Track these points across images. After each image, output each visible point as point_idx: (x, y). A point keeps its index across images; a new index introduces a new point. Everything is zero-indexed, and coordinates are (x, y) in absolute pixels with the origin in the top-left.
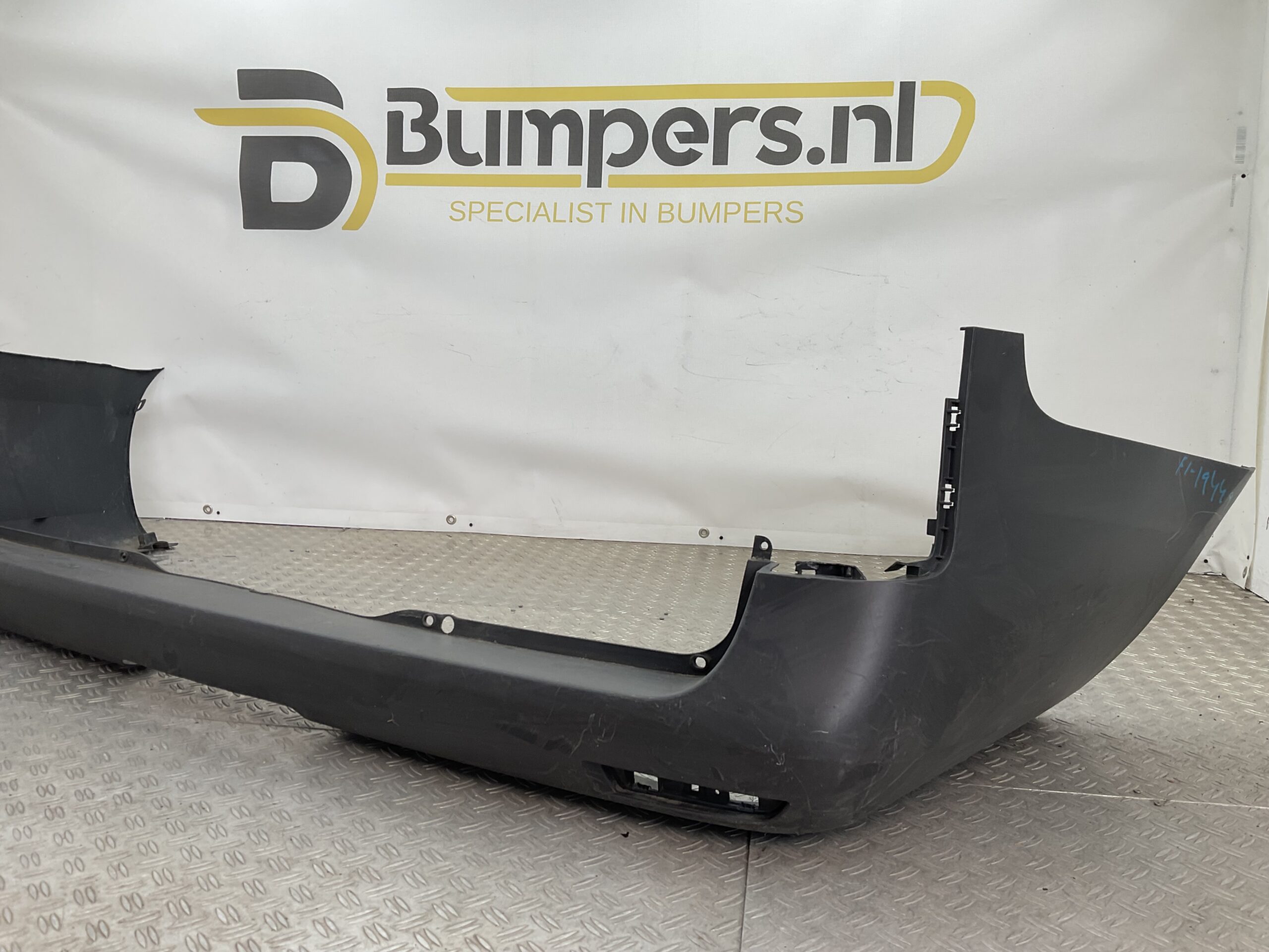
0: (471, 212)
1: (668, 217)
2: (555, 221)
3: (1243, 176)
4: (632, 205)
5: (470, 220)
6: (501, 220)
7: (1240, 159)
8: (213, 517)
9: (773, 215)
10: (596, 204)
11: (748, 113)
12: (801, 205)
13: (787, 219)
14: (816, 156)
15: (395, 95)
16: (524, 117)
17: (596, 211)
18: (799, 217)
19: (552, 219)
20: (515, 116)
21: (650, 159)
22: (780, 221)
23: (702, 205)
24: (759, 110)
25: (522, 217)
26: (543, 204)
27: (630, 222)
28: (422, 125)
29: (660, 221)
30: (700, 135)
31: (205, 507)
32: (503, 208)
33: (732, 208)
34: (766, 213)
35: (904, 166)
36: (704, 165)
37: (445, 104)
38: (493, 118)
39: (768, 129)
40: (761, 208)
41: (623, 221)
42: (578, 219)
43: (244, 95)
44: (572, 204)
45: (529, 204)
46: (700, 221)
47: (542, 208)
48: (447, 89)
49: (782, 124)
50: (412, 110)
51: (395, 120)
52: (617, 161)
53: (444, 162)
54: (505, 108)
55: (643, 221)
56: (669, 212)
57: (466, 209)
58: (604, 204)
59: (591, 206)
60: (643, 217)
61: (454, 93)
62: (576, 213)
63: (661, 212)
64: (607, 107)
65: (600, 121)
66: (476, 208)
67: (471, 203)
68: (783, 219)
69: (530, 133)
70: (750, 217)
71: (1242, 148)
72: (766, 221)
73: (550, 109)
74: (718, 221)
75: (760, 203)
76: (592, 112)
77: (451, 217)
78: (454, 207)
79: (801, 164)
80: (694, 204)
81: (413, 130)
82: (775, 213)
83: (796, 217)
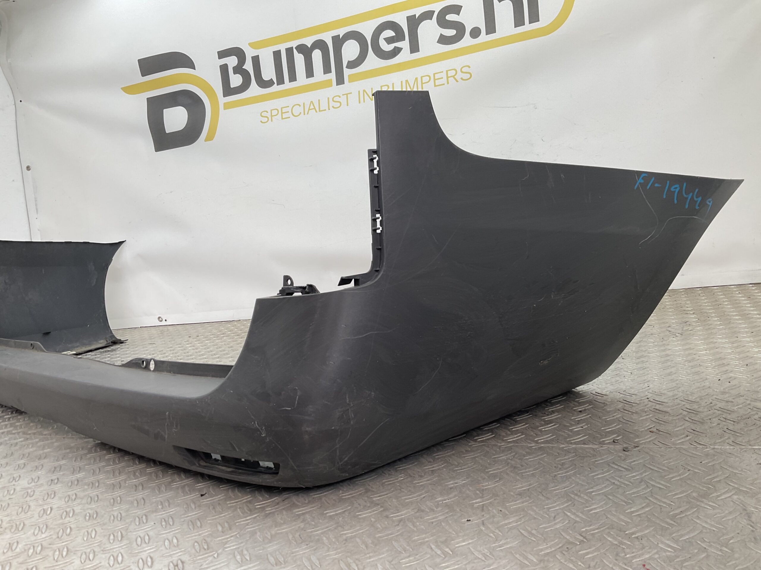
0: (272, 116)
2: (320, 111)
4: (364, 91)
5: (272, 121)
6: (289, 117)
8: (164, 323)
9: (452, 78)
10: (343, 95)
11: (428, 15)
12: (469, 67)
13: (462, 79)
14: (475, 33)
15: (222, 54)
16: (295, 50)
17: (343, 100)
18: (469, 75)
19: (318, 110)
20: (289, 51)
21: (372, 59)
22: (457, 81)
23: (407, 81)
24: (434, 11)
25: (301, 113)
26: (312, 102)
28: (239, 69)
30: (399, 36)
31: (159, 318)
32: (289, 109)
34: (448, 77)
35: (535, 25)
36: (405, 55)
37: (249, 53)
38: (277, 55)
39: (443, 23)
40: (444, 75)
41: (360, 103)
42: (333, 107)
43: (144, 73)
44: (328, 98)
45: (304, 103)
47: (312, 104)
48: (250, 44)
49: (450, 17)
50: (232, 61)
51: (224, 69)
52: (352, 65)
53: (254, 89)
54: (282, 48)
57: (269, 115)
58: (347, 94)
59: (340, 97)
61: (253, 45)
62: (332, 104)
64: (341, 32)
65: (338, 42)
67: (271, 110)
68: (459, 79)
69: (299, 59)
70: (437, 82)
72: (448, 83)
73: (308, 42)
75: (442, 72)
76: (333, 38)
77: (261, 121)
78: (262, 114)
79: (467, 40)
80: (402, 82)
81: (235, 73)
82: (453, 77)
83: (467, 76)
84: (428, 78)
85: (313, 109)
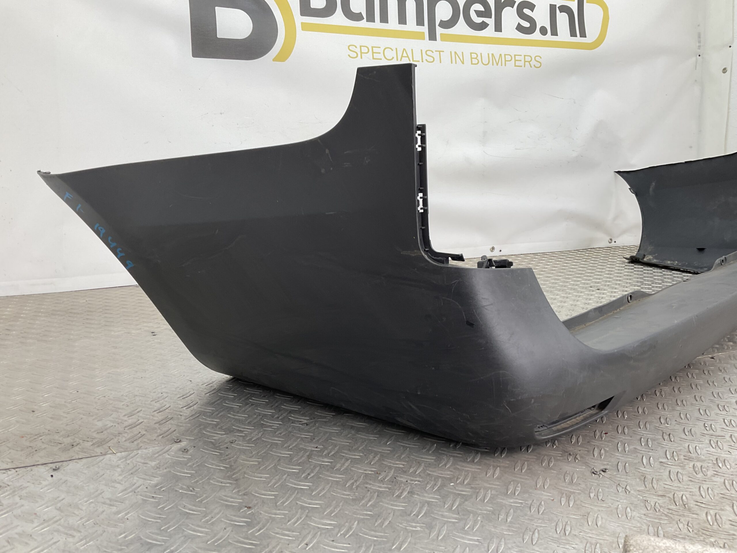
0: (361, 53)
1: (475, 61)
3: (699, 56)
4: (455, 53)
5: (361, 58)
7: (699, 47)
9: (528, 63)
10: (436, 51)
12: (541, 58)
13: (534, 65)
17: (436, 55)
19: (411, 59)
22: (531, 67)
23: (492, 55)
25: (393, 58)
26: (404, 49)
27: (456, 63)
29: (472, 64)
32: (381, 50)
33: (508, 58)
34: (525, 62)
40: (522, 59)
41: (452, 63)
42: (426, 60)
45: (396, 49)
46: (493, 65)
47: (405, 52)
55: (463, 63)
56: (476, 58)
57: (358, 50)
58: (440, 51)
59: (433, 52)
60: (462, 60)
62: (425, 57)
63: (472, 58)
66: (364, 50)
67: (361, 46)
68: (532, 66)
70: (518, 63)
71: (699, 42)
72: (525, 66)
74: (502, 65)
75: (521, 55)
77: (349, 55)
78: (350, 48)
82: (529, 62)
83: (539, 65)
84: (510, 57)
85: (406, 57)
